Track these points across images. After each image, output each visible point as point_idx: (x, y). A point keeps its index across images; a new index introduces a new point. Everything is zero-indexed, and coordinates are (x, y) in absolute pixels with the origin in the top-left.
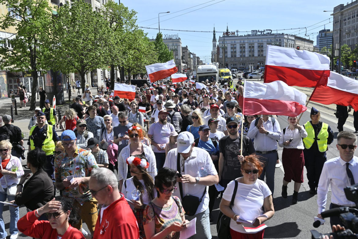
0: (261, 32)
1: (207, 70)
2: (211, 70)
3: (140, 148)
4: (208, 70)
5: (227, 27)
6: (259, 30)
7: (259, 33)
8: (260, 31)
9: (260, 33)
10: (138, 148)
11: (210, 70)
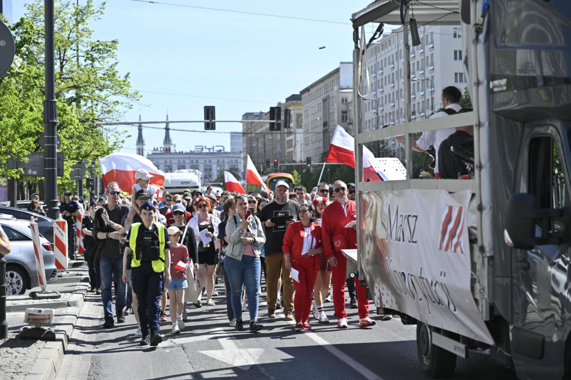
0: (209, 149)
1: (180, 183)
2: (188, 182)
3: (209, 219)
4: (182, 183)
5: (167, 117)
6: (205, 147)
7: (205, 151)
8: (207, 147)
9: (207, 151)
10: (207, 219)
11: (185, 182)
